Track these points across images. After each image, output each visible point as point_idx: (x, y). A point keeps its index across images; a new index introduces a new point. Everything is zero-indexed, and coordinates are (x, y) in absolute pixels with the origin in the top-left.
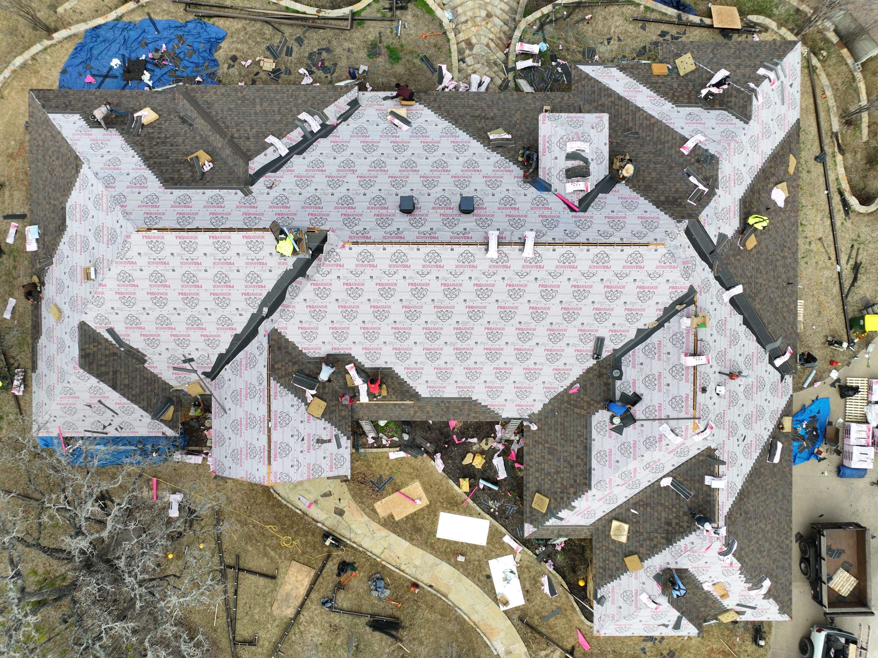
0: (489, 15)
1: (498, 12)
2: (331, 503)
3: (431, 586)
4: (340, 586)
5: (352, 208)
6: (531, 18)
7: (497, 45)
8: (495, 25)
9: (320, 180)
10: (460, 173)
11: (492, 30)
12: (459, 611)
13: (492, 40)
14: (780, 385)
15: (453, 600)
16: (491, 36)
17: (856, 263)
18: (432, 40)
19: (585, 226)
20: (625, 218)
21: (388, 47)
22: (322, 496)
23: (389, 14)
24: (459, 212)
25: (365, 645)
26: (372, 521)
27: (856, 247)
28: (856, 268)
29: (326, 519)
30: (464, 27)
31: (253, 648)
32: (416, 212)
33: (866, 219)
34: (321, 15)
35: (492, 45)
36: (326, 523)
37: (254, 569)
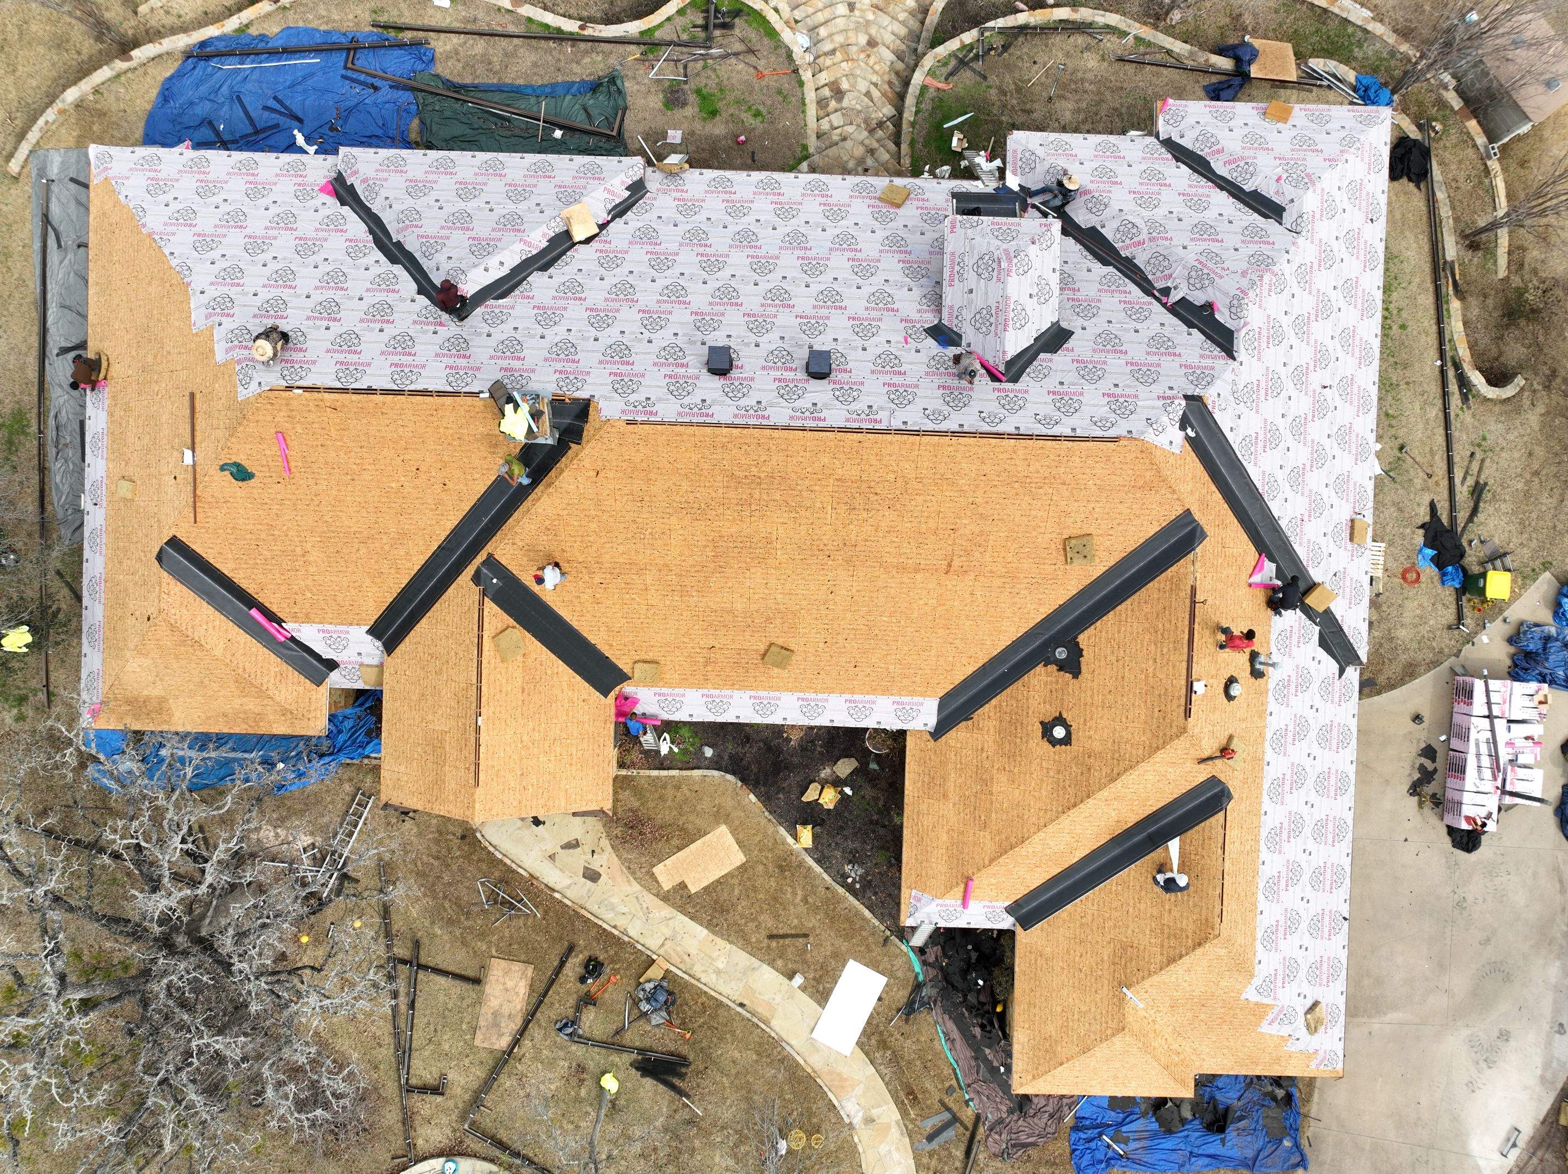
0: (872, 43)
1: (889, 38)
2: (579, 859)
3: (742, 1005)
4: (588, 1000)
5: (628, 363)
6: (942, 50)
7: (884, 94)
8: (881, 60)
9: (576, 315)
10: (810, 311)
11: (877, 67)
12: (788, 1048)
13: (876, 85)
14: (1337, 683)
15: (777, 1029)
16: (875, 78)
17: (1477, 483)
18: (772, 83)
19: (1012, 406)
20: (1082, 394)
21: (698, 92)
22: (562, 847)
23: (701, 35)
24: (805, 376)
25: (627, 1100)
26: (645, 893)
27: (1478, 456)
28: (1478, 491)
29: (569, 887)
30: (828, 61)
31: (439, 1099)
32: (734, 373)
33: (1497, 409)
34: (586, 33)
35: (876, 94)
36: (568, 893)
37: (443, 966)
